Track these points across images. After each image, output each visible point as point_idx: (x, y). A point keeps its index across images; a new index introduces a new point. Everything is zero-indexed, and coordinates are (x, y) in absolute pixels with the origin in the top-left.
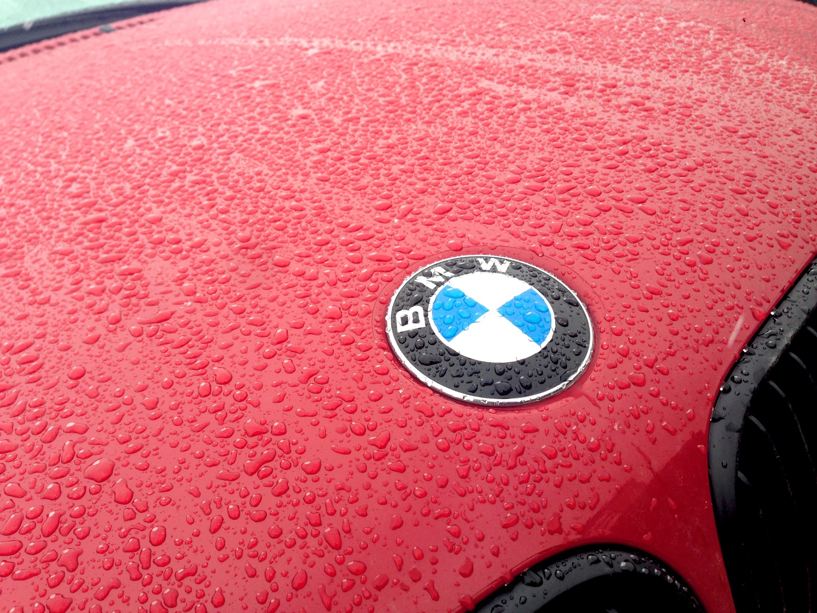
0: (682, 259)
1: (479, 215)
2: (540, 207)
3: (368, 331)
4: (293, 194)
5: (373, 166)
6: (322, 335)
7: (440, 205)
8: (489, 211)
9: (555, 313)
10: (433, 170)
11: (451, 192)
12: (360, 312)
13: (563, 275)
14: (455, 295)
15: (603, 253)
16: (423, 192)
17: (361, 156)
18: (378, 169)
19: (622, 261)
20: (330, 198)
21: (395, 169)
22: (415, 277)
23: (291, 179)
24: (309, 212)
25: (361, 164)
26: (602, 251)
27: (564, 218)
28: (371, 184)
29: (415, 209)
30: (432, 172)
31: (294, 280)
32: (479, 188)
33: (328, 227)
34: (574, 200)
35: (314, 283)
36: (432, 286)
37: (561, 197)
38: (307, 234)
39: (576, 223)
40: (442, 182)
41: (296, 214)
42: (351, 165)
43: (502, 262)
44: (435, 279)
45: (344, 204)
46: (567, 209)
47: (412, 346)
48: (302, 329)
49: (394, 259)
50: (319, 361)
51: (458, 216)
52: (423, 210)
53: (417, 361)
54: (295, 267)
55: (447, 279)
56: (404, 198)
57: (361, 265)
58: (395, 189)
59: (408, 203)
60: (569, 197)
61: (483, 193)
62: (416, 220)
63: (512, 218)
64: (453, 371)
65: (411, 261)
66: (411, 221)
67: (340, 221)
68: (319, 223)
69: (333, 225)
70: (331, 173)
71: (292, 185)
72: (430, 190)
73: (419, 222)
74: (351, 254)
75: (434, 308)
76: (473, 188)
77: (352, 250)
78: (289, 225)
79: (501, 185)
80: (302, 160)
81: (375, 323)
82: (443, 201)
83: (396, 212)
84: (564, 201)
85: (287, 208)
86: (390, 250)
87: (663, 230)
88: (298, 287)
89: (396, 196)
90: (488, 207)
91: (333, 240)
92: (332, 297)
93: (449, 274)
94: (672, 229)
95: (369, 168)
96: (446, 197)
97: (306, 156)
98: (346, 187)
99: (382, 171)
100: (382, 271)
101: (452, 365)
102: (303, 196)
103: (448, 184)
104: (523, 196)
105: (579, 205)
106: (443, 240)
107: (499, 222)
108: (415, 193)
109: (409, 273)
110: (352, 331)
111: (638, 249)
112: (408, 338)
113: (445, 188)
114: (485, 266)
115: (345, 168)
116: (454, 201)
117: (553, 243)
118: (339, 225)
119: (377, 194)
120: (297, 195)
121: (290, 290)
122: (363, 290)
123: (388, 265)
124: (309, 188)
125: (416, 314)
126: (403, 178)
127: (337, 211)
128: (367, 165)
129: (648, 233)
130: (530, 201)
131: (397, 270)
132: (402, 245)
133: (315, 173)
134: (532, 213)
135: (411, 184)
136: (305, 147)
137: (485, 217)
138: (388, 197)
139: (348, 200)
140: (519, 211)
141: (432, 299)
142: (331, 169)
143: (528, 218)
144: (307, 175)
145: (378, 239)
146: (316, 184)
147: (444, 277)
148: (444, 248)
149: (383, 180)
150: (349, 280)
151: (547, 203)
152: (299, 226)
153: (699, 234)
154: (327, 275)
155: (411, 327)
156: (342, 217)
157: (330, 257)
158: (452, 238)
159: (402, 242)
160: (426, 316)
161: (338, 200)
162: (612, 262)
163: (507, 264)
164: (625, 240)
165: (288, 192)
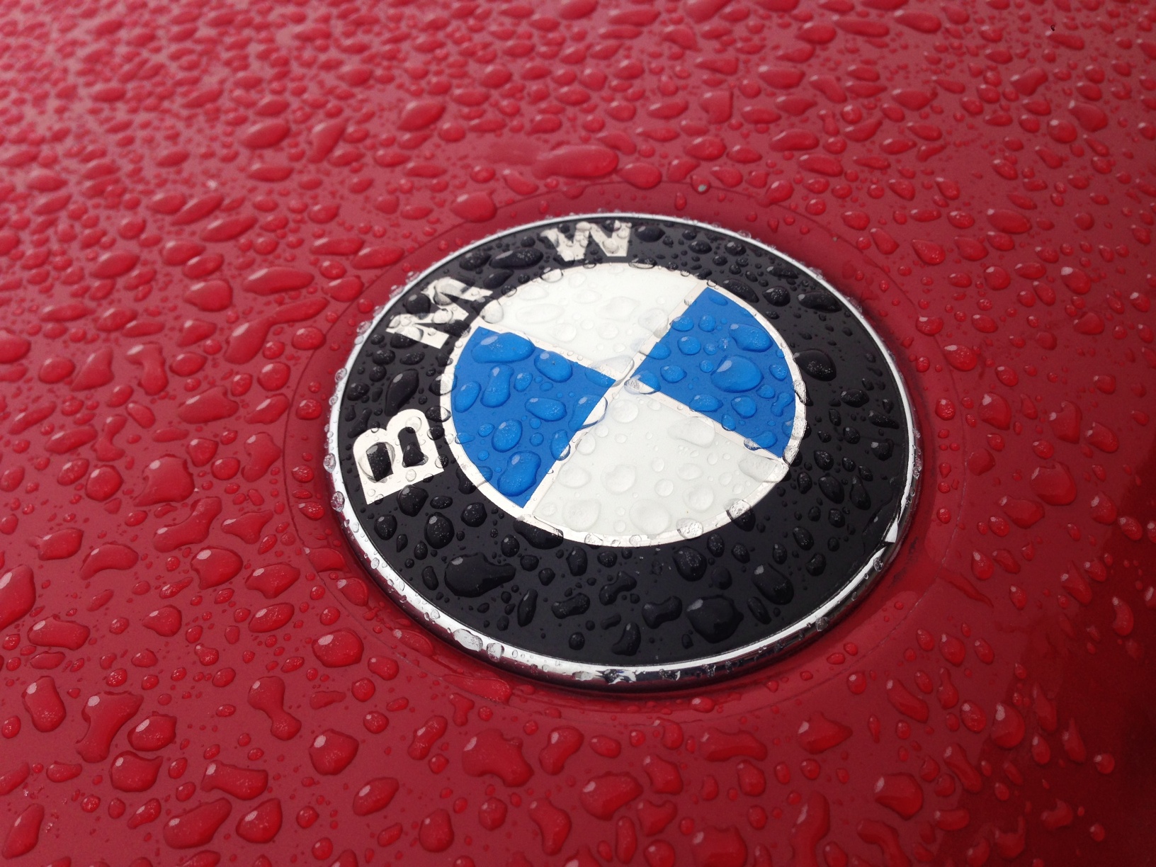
0: (1043, 129)
1: (516, 112)
2: (664, 61)
3: (277, 521)
4: (33, 150)
5: (229, 40)
6: (140, 567)
7: (411, 105)
8: (541, 97)
9: (793, 347)
10: (376, 21)
11: (434, 67)
12: (245, 462)
13: (775, 230)
14: (510, 355)
15: (855, 152)
16: (362, 80)
17: (200, 23)
18: (242, 45)
19: (908, 160)
20: (129, 141)
21: (285, 37)
22: (385, 321)
23: (30, 112)
24: (76, 189)
25: (199, 41)
26: (851, 144)
27: (731, 80)
28: (228, 85)
29: (351, 129)
30: (376, 28)
31: (44, 395)
32: (499, 46)
33: (125, 220)
34: (740, 30)
35: (102, 395)
36: (437, 340)
37: (706, 27)
38: (74, 250)
39: (763, 85)
40: (405, 46)
41: (42, 200)
42: (174, 47)
43: (609, 229)
44: (440, 316)
45: (165, 150)
46: (730, 54)
47: (416, 543)
48: (77, 559)
49: (320, 280)
50: (138, 664)
51: (465, 124)
52: (372, 126)
53: (442, 588)
54: (44, 357)
55: (475, 309)
56: (317, 105)
57: (230, 312)
58: (291, 85)
59: (331, 115)
60: (725, 24)
61: (513, 54)
62: (359, 157)
63: (603, 106)
64: (554, 596)
65: (367, 275)
66: (345, 161)
67: (159, 196)
68: (103, 213)
69: (142, 212)
70: (129, 77)
71: (32, 126)
72: (379, 72)
73: (368, 159)
74: (197, 286)
75: (456, 409)
76: (486, 46)
77: (200, 273)
78: (25, 236)
79: (554, 26)
80: (59, 63)
81: (294, 488)
82: (418, 94)
83: (303, 146)
84: (714, 35)
85: (21, 188)
86: (303, 255)
87: (973, 63)
88: (56, 418)
89: (295, 103)
90: (534, 87)
91: (145, 255)
92: (159, 429)
93: (475, 294)
94: (990, 57)
95: (220, 48)
96: (423, 83)
97: (66, 50)
98: (166, 104)
99: (254, 49)
100: (292, 321)
101: (548, 580)
102: (60, 149)
103: (422, 49)
104: (612, 43)
105: (756, 39)
106: (439, 196)
107: (573, 120)
108: (344, 87)
109: (368, 313)
110: (230, 530)
111: (934, 121)
112: (400, 516)
113: (415, 61)
114: (570, 250)
115: (161, 58)
116: (443, 90)
117: (724, 148)
118: (158, 209)
119: (250, 105)
120: (46, 150)
121: (32, 434)
122: (246, 387)
123: (306, 298)
124: (73, 126)
125: (408, 436)
126: (308, 54)
127: (150, 171)
128: (213, 42)
129: (942, 77)
130: (634, 53)
131: (334, 308)
132: (336, 232)
133: (89, 85)
134: (649, 82)
135: (329, 66)
136: (64, 30)
137: (533, 114)
138: (275, 110)
139: (174, 137)
140: (615, 83)
141: (447, 379)
142: (127, 68)
143: (641, 96)
144: (68, 94)
145: (267, 228)
146: (94, 112)
147: (465, 304)
148: (449, 220)
149: (257, 68)
150: (201, 367)
151: (676, 49)
152: (50, 232)
153: (1051, 59)
154: (136, 361)
155: (401, 478)
156: (162, 184)
157: (140, 307)
158: (462, 186)
159: (332, 226)
160: (438, 435)
161: (149, 141)
162: (884, 168)
163: (624, 231)
164: (895, 105)
165: (24, 148)
